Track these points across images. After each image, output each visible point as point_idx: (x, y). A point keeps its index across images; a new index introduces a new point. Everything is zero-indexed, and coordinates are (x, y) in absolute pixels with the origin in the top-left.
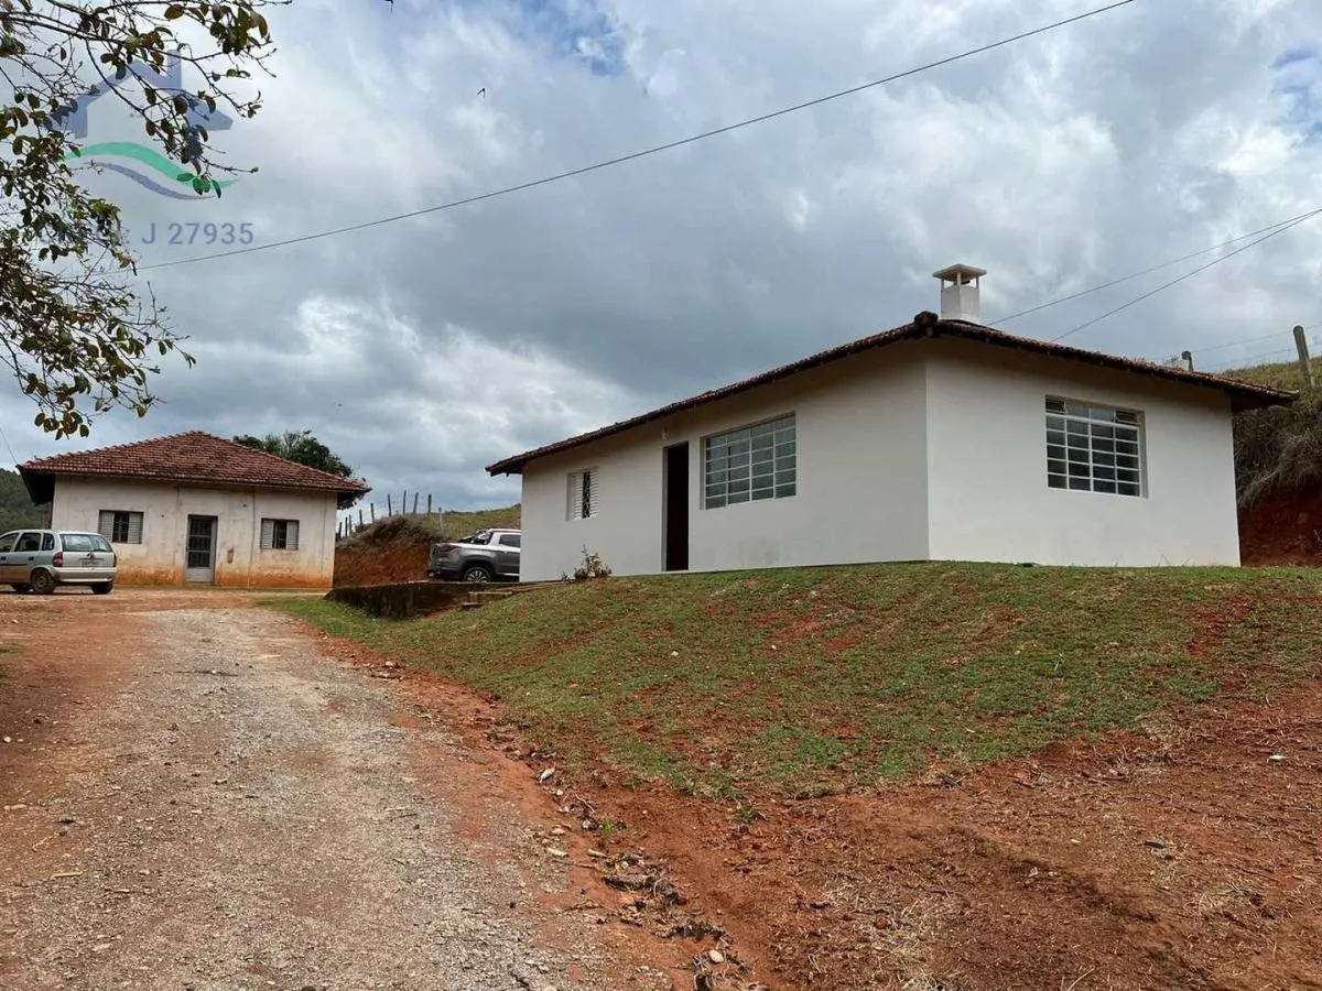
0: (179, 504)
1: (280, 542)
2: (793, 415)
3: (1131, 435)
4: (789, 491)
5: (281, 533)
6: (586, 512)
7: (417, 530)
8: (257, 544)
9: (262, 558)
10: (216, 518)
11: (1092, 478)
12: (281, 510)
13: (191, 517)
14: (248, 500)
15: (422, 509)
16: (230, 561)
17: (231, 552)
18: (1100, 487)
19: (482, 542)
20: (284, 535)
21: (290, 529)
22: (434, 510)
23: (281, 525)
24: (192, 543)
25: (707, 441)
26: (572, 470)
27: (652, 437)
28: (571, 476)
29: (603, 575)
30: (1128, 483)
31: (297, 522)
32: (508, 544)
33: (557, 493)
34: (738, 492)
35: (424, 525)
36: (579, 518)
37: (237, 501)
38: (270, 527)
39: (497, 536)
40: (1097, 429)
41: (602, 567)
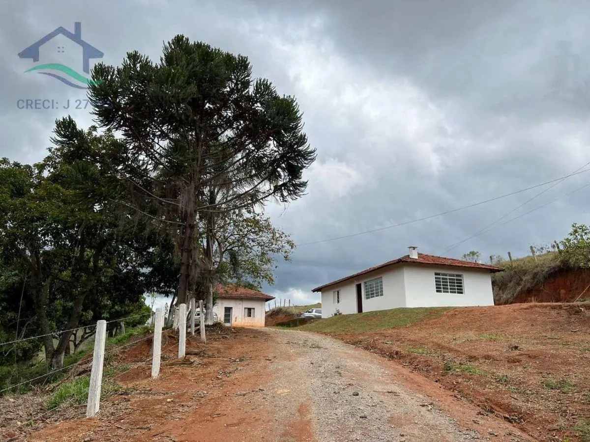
0: (222, 304)
1: (249, 315)
2: (382, 277)
3: (461, 280)
4: (382, 295)
5: (249, 311)
6: (338, 302)
7: (286, 312)
8: (243, 315)
9: (245, 320)
10: (232, 308)
11: (449, 290)
12: (249, 305)
13: (226, 308)
14: (241, 302)
15: (287, 305)
16: (236, 321)
17: (236, 318)
18: (451, 292)
19: (309, 312)
20: (250, 313)
21: (252, 311)
22: (291, 305)
23: (249, 309)
24: (226, 316)
25: (365, 283)
26: (334, 290)
27: (352, 282)
28: (334, 292)
29: (340, 314)
30: (460, 292)
31: (254, 309)
32: (318, 313)
33: (331, 296)
34: (372, 295)
35: (288, 310)
36: (337, 303)
37: (238, 302)
38: (247, 310)
39: (314, 311)
40: (450, 279)
41: (340, 312)
